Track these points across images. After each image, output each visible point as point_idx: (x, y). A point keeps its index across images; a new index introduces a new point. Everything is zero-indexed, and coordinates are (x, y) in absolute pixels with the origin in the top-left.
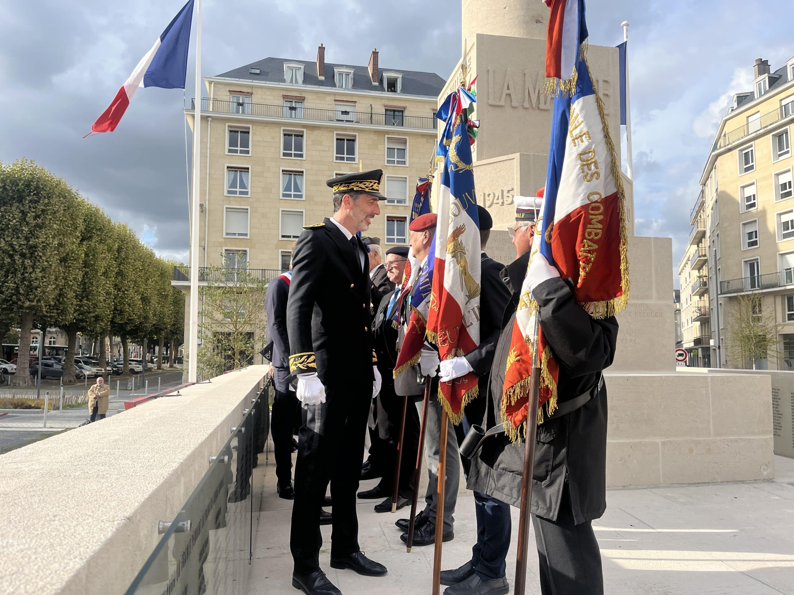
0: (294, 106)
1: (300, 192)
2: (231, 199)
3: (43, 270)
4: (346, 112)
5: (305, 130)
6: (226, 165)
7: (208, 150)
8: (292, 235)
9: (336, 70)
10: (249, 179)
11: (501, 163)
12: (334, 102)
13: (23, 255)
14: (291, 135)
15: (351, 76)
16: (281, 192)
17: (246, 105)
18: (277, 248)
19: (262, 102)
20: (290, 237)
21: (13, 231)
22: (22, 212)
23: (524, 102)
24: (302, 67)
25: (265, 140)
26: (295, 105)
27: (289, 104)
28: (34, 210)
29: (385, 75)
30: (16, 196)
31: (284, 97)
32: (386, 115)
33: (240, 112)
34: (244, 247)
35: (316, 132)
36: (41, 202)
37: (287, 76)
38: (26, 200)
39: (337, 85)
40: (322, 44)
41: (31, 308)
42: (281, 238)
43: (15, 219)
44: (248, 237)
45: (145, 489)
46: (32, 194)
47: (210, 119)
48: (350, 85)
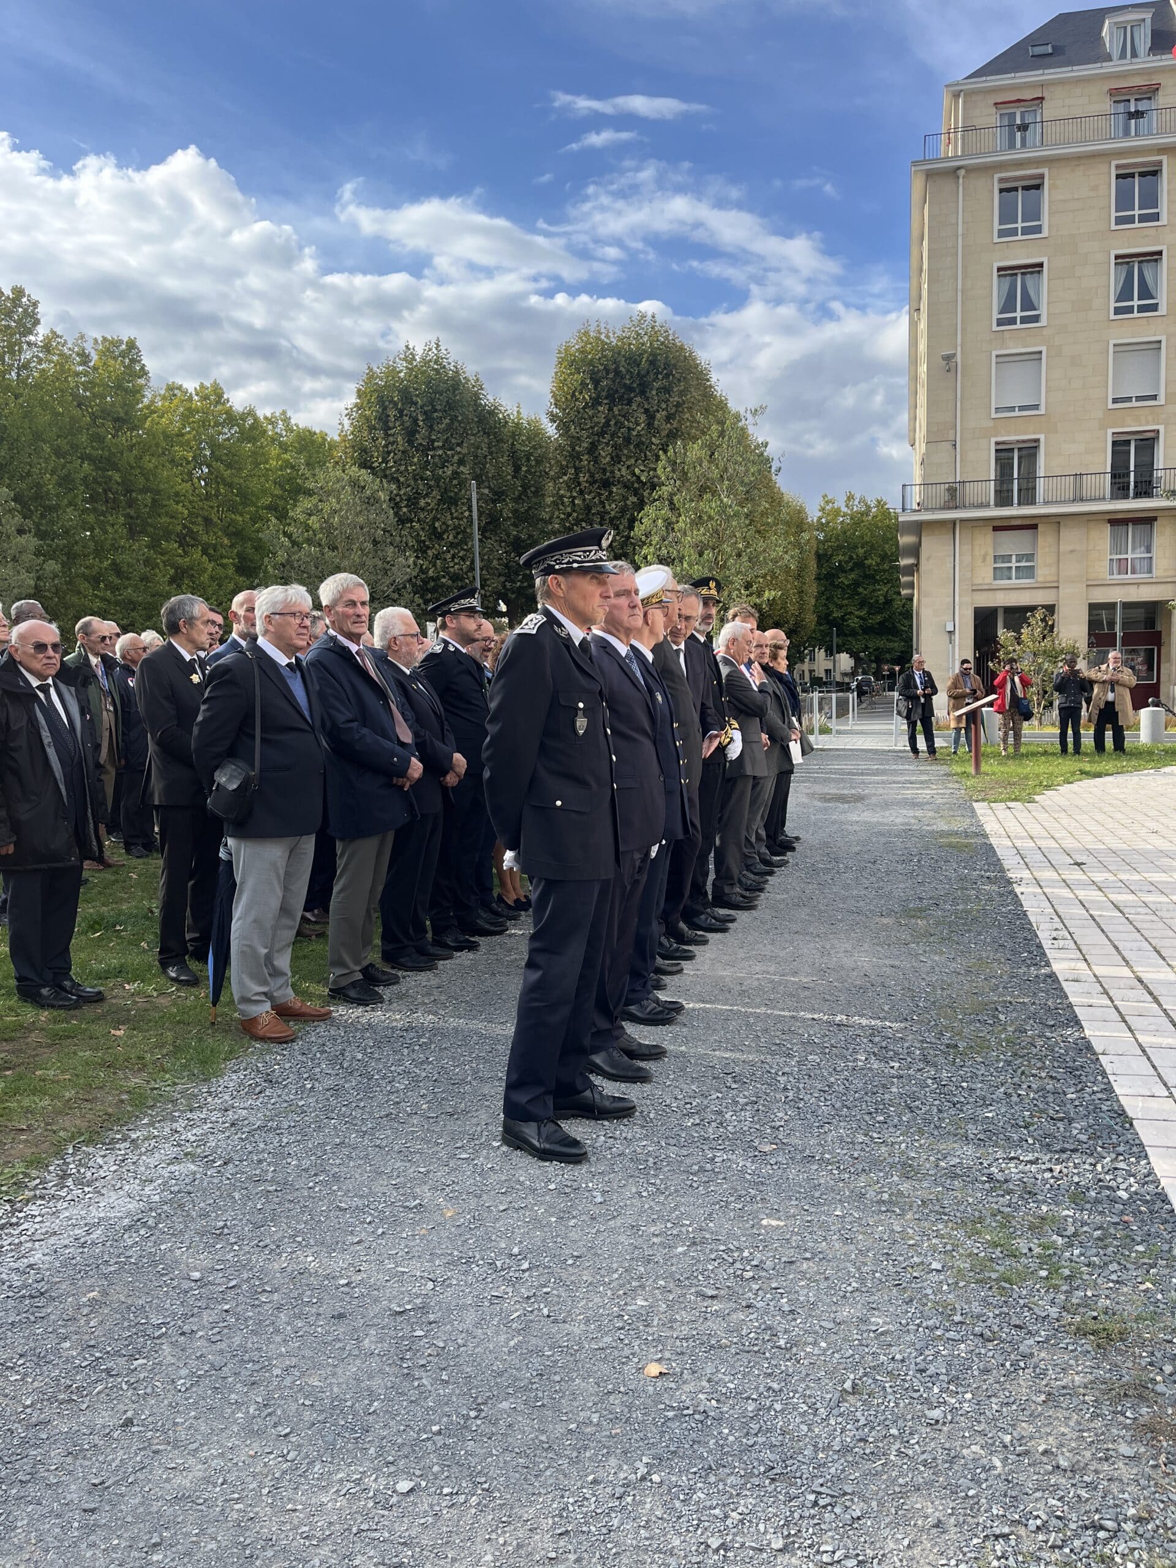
0: (1133, 108)
1: (1153, 298)
2: (1007, 335)
5: (1164, 158)
6: (996, 265)
7: (960, 238)
8: (1134, 394)
10: (1045, 290)
14: (1133, 175)
16: (1112, 303)
17: (1029, 128)
18: (1103, 427)
19: (1064, 113)
20: (1129, 399)
24: (1149, 13)
25: (1076, 196)
26: (1137, 106)
27: (1121, 108)
30: (636, 385)
31: (1113, 92)
33: (1018, 146)
34: (1034, 433)
37: (1112, 44)
42: (1111, 406)
44: (1042, 411)
47: (962, 173)
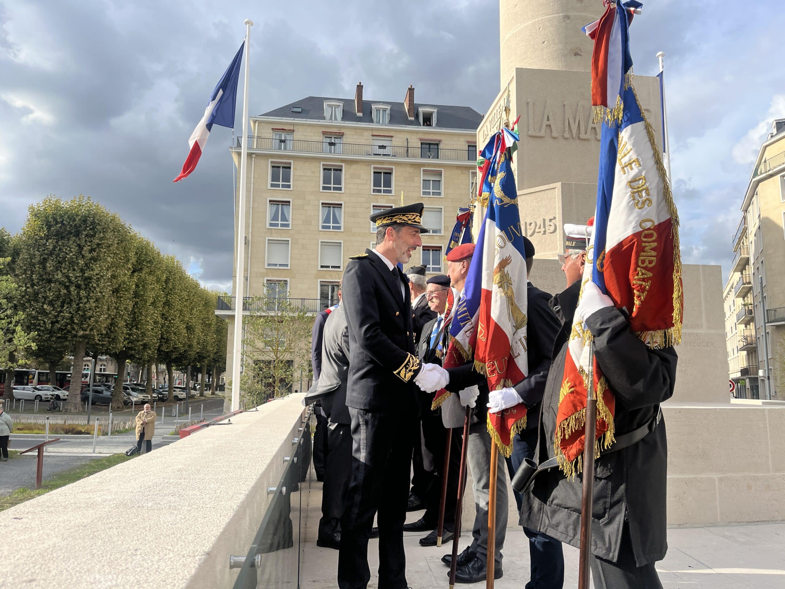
0: (333, 141)
1: (339, 223)
2: (273, 231)
3: (97, 300)
4: (383, 146)
5: (343, 164)
6: (269, 199)
7: (252, 184)
8: (331, 265)
9: (373, 107)
10: (290, 212)
11: (542, 192)
12: (371, 138)
13: (78, 287)
14: (331, 169)
15: (388, 112)
16: (321, 224)
17: (288, 142)
18: (316, 278)
19: (302, 138)
20: (328, 267)
21: (70, 263)
22: (79, 245)
23: (564, 132)
24: (341, 104)
25: (305, 175)
26: (335, 141)
27: (328, 140)
28: (89, 244)
29: (421, 110)
30: (73, 231)
31: (324, 133)
32: (421, 148)
33: (283, 149)
34: (285, 277)
35: (354, 167)
36: (97, 236)
37: (327, 113)
38: (82, 234)
39: (375, 121)
40: (360, 83)
41: (83, 337)
42: (320, 269)
43: (72, 252)
44: (289, 268)
45: (218, 522)
46: (88, 229)
47: (254, 156)
48: (387, 120)
